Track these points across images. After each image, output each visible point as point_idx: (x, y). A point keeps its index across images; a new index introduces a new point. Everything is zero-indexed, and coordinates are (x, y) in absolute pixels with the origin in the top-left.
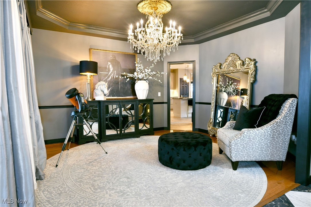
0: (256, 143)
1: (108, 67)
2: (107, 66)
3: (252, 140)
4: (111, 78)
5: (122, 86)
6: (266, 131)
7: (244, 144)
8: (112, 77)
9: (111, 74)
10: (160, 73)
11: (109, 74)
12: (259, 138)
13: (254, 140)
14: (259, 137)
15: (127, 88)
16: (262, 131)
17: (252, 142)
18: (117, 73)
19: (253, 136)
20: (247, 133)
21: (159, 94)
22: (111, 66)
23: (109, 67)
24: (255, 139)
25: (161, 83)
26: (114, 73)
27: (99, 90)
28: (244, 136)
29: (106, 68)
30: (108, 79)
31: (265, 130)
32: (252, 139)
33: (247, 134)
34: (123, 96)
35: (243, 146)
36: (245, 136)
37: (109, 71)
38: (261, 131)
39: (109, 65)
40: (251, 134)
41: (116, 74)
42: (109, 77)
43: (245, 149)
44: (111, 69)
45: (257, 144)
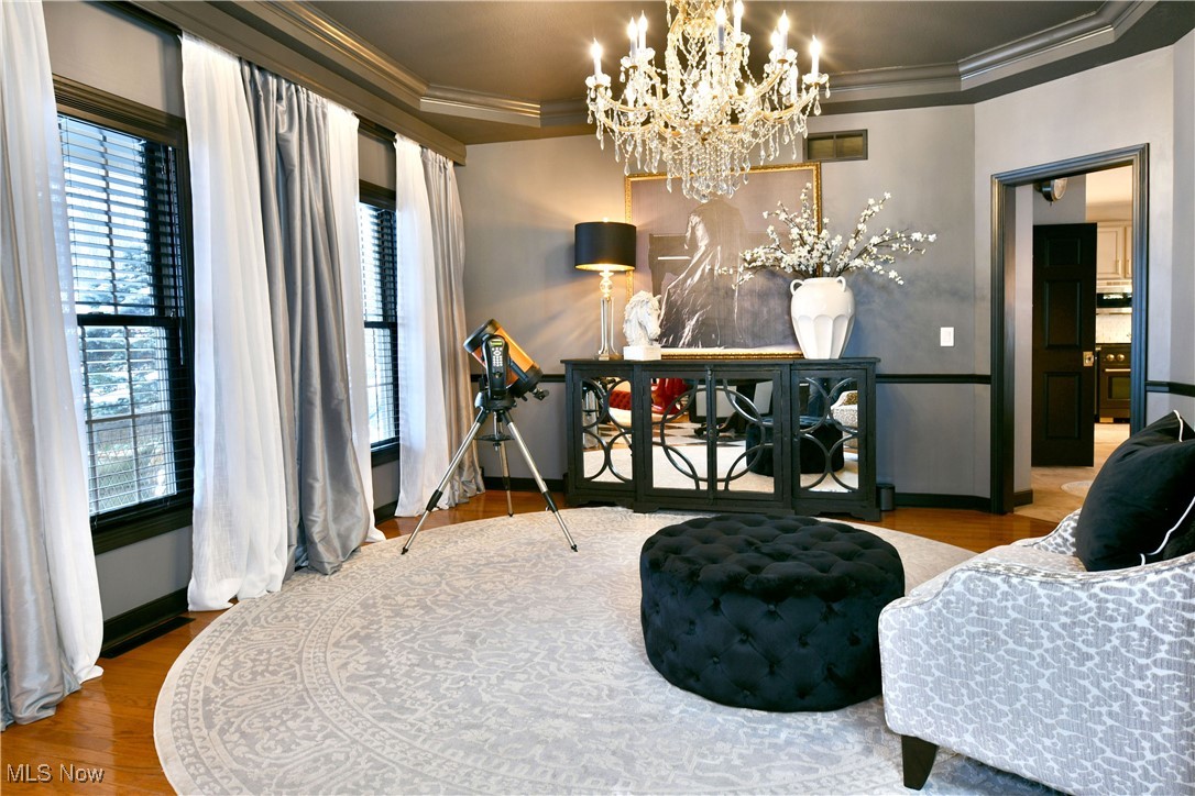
0: (1033, 663)
1: (688, 234)
2: (687, 231)
3: (1003, 637)
4: (702, 275)
5: (747, 305)
6: (1111, 605)
7: (950, 645)
8: (703, 270)
9: (700, 261)
10: (908, 237)
11: (694, 261)
12: (1059, 642)
13: (1019, 642)
14: (1059, 636)
15: (769, 312)
16: (1083, 595)
17: (1006, 651)
18: (726, 255)
19: (1014, 615)
20: (964, 583)
21: (947, 337)
22: (700, 231)
23: (693, 233)
24: (1028, 640)
25: (901, 282)
26: (714, 257)
27: (634, 322)
28: (949, 602)
29: (682, 239)
30: (689, 281)
31: (1102, 595)
32: (1005, 633)
33: (969, 590)
34: (751, 345)
35: (950, 661)
36: (953, 598)
37: (694, 246)
38: (1076, 599)
39: (693, 228)
40: (994, 601)
41: (722, 258)
42: (691, 274)
43: (962, 684)
44: (703, 244)
45: (1040, 676)
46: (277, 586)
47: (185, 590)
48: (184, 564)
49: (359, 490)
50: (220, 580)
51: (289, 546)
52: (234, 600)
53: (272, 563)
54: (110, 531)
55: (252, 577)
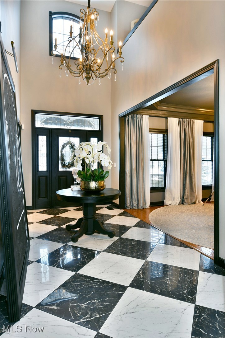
46: (177, 204)
47: (163, 202)
48: (164, 197)
49: (195, 192)
50: (168, 201)
51: (180, 199)
52: (170, 205)
53: (177, 200)
54: (153, 190)
55: (173, 202)
